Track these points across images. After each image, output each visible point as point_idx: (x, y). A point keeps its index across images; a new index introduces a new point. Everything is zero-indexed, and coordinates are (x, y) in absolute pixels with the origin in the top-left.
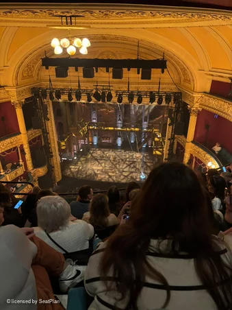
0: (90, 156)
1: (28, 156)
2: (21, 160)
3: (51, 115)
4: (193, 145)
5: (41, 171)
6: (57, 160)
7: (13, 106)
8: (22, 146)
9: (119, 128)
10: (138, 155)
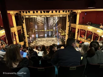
0: (37, 40)
1: (17, 37)
2: (14, 38)
3: (24, 21)
4: (79, 25)
5: (22, 43)
6: (27, 40)
7: (11, 15)
8: (14, 32)
9: (46, 30)
10: (54, 38)
